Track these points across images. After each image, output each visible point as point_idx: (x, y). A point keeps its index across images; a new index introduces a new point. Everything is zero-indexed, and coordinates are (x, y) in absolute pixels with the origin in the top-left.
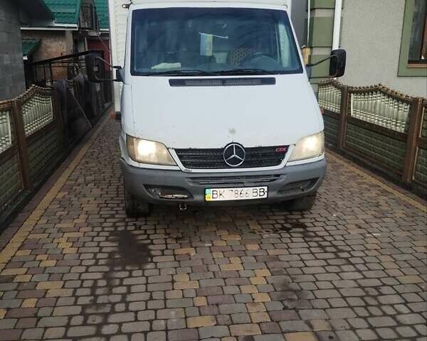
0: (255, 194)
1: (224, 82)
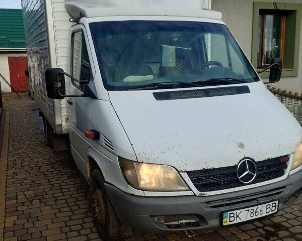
0: (268, 210)
1: (207, 93)
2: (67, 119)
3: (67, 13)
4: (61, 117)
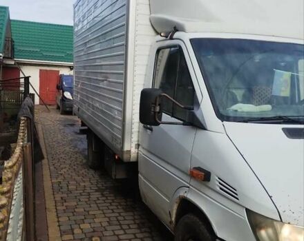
2: (138, 146)
3: (151, 28)
4: (131, 142)
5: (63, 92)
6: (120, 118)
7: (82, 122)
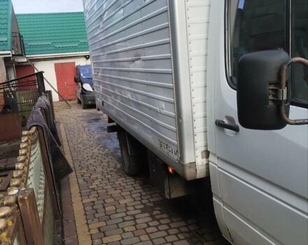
4: (195, 149)
5: (82, 84)
6: (173, 114)
7: (109, 118)
